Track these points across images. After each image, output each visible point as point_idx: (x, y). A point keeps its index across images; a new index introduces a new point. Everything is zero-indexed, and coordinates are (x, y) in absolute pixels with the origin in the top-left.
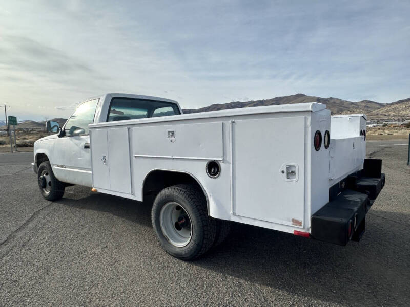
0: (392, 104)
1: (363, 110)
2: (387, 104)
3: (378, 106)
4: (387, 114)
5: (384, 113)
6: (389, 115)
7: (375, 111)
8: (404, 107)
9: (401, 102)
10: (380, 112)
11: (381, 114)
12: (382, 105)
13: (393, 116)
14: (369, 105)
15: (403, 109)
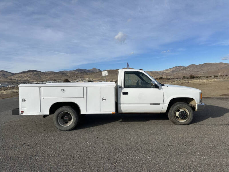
0: (19, 73)
1: (2, 76)
2: (16, 74)
3: (11, 75)
4: (16, 79)
5: (15, 79)
6: (18, 80)
7: (9, 77)
8: (25, 75)
9: (23, 72)
10: (13, 78)
11: (13, 79)
12: (13, 74)
13: (20, 80)
14: (5, 73)
15: (25, 77)
